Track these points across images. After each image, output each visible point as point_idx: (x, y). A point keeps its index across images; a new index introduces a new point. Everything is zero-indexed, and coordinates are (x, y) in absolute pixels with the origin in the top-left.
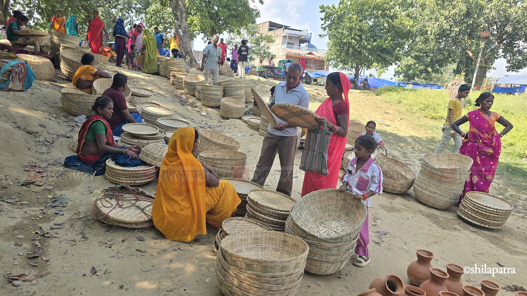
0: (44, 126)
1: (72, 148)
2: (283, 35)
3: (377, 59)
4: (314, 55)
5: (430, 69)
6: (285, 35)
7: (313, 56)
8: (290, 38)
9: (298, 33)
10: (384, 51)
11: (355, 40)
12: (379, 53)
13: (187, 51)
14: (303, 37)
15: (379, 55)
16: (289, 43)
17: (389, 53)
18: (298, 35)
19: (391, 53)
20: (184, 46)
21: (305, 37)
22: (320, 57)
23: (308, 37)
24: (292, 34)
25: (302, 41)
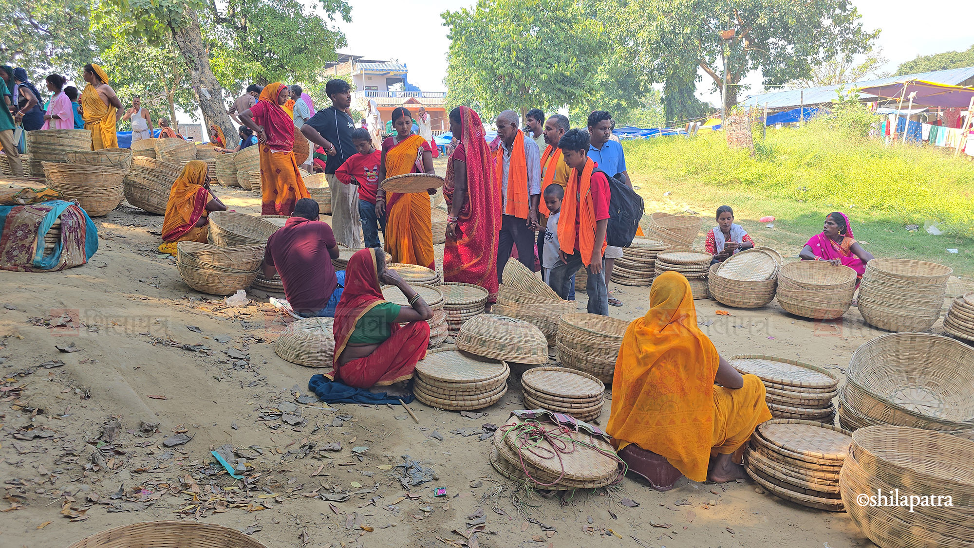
0: (198, 329)
1: (296, 361)
2: (355, 73)
3: (559, 97)
4: (418, 103)
5: (624, 103)
6: (359, 72)
7: (418, 106)
8: (369, 77)
9: (381, 66)
10: (564, 80)
11: (519, 67)
12: (559, 86)
13: (226, 129)
14: (392, 74)
15: (560, 89)
16: (368, 88)
17: (574, 84)
18: (382, 70)
19: (580, 83)
20: (216, 119)
21: (396, 73)
22: (430, 105)
23: (401, 73)
24: (373, 70)
25: (391, 81)
